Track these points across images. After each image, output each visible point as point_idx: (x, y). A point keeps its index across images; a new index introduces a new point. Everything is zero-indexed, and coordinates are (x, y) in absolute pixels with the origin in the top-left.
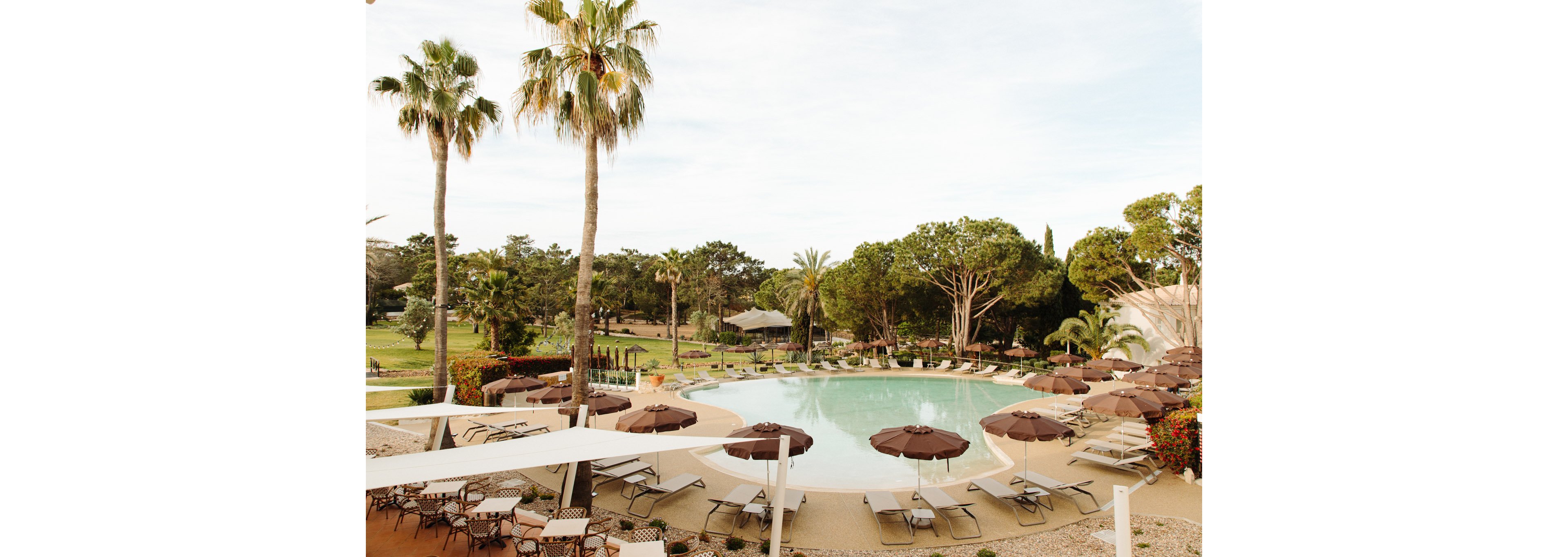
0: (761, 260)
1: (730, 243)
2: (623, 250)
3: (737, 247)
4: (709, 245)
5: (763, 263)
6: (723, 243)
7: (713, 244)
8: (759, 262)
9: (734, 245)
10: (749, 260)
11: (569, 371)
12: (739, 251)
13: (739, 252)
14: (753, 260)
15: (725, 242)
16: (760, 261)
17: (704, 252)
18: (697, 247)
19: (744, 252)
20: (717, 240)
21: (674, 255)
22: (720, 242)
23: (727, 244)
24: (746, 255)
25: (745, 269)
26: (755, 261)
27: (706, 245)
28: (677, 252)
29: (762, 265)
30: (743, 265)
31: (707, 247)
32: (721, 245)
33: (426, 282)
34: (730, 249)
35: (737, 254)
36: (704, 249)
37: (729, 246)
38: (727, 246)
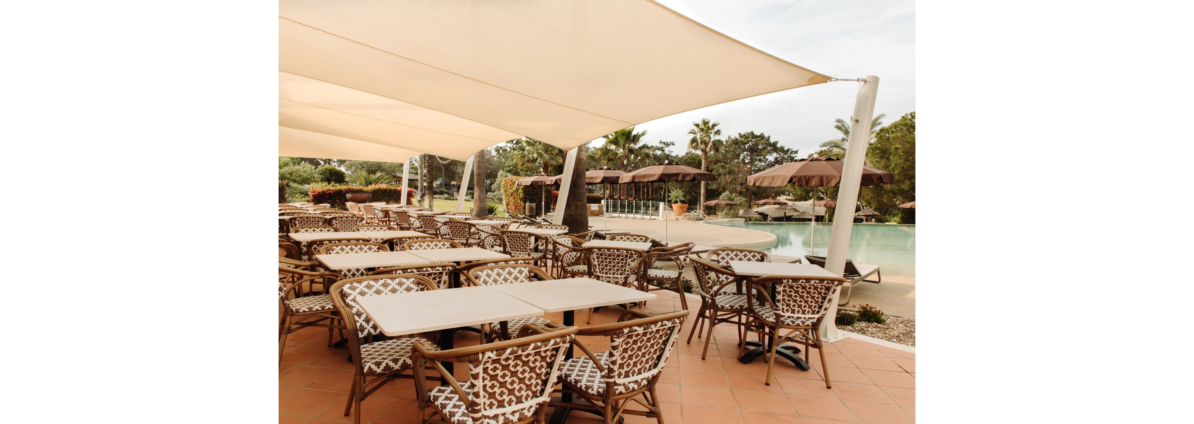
0: (795, 149)
1: (762, 134)
2: (661, 142)
3: (769, 137)
4: (741, 136)
5: (796, 152)
6: (755, 134)
7: (745, 135)
8: (792, 152)
9: (766, 135)
10: (782, 149)
11: (601, 203)
12: (772, 140)
13: (772, 142)
14: (785, 149)
15: (757, 133)
16: (793, 150)
17: (736, 142)
18: (729, 137)
19: (777, 142)
20: (749, 131)
21: (705, 126)
22: (752, 133)
23: (759, 134)
24: (779, 145)
25: (776, 159)
26: (788, 150)
27: (738, 137)
28: (708, 123)
29: (796, 155)
30: (775, 155)
31: (739, 139)
32: (753, 135)
33: (513, 168)
34: (762, 139)
35: (770, 145)
36: (737, 139)
37: (762, 137)
38: (760, 136)
